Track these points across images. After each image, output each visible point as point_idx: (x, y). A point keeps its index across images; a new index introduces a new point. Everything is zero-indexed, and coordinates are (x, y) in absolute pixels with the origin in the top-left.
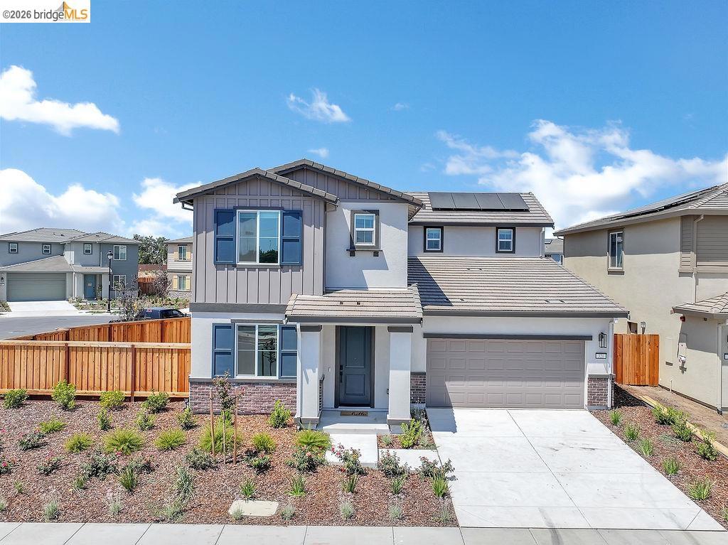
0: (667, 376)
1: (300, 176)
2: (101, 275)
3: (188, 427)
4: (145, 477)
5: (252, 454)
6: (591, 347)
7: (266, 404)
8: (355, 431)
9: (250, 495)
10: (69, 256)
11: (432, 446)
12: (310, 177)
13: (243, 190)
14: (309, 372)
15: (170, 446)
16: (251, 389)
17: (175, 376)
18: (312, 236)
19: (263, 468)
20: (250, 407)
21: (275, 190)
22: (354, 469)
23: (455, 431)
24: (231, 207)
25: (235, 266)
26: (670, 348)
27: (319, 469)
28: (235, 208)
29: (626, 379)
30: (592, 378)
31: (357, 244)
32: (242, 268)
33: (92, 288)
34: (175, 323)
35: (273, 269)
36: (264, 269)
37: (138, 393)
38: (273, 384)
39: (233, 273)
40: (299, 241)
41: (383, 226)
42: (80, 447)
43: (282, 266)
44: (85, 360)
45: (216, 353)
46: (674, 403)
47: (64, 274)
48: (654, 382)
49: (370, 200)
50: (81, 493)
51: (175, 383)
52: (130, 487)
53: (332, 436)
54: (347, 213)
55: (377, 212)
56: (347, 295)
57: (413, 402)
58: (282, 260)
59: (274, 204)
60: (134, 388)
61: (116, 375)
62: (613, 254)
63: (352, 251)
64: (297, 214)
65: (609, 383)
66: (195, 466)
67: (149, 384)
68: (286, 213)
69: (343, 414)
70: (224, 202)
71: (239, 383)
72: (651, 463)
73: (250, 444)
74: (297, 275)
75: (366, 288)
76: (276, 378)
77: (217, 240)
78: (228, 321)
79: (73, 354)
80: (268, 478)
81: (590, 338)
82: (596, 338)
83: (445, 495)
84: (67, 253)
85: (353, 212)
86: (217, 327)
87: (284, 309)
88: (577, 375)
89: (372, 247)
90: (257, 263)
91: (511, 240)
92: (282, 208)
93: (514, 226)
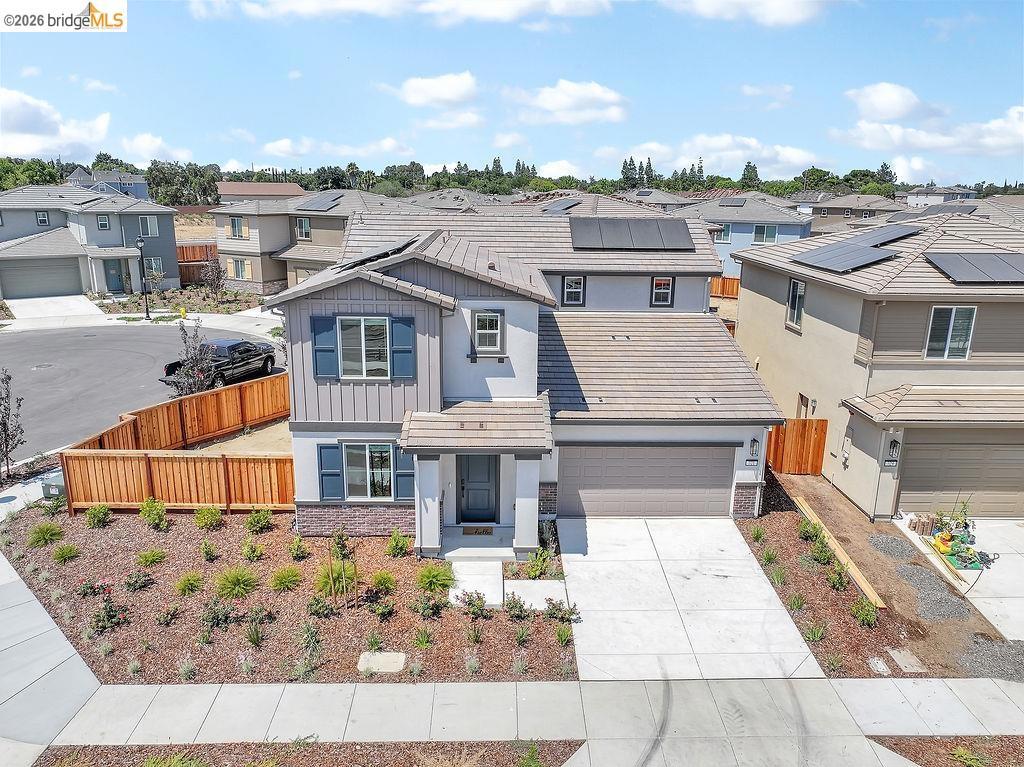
0: (829, 467)
1: (409, 271)
2: (126, 260)
3: (301, 557)
4: (269, 628)
5: (373, 597)
6: (741, 454)
7: (382, 527)
8: (480, 559)
9: (377, 646)
10: (78, 232)
11: (560, 575)
12: (422, 273)
13: (342, 293)
14: (429, 501)
15: (286, 585)
16: (364, 511)
17: (275, 487)
18: (427, 346)
19: (387, 616)
20: (364, 529)
21: (381, 294)
22: (478, 611)
23: (585, 554)
24: (329, 313)
25: (338, 380)
26: (836, 438)
27: (443, 612)
28: (335, 315)
29: (785, 468)
30: (739, 486)
31: (479, 349)
32: (347, 383)
33: (117, 279)
34: (255, 386)
35: (382, 383)
36: (372, 383)
37: (234, 506)
38: (388, 506)
39: (336, 388)
40: (412, 352)
41: (509, 327)
42: (190, 588)
43: (392, 381)
44: (170, 471)
45: (322, 476)
46: (830, 505)
47: (75, 258)
48: (816, 471)
49: (494, 297)
50: (208, 649)
51: (275, 495)
52: (257, 642)
53: (456, 565)
54: (466, 313)
55: (502, 312)
56: (467, 410)
57: (541, 512)
58: (393, 374)
59: (381, 309)
60: (229, 501)
61: (208, 487)
62: (793, 307)
63: (473, 356)
64: (409, 321)
65: (758, 491)
66: (316, 613)
67: (246, 496)
68: (395, 320)
69: (466, 532)
70: (324, 308)
71: (351, 505)
72: (779, 594)
73: (370, 581)
74: (411, 390)
75: (488, 398)
76: (391, 499)
77: (316, 351)
78: (334, 441)
79: (155, 465)
80: (393, 625)
81: (741, 444)
82: (747, 445)
83: (568, 642)
84: (73, 227)
85: (473, 312)
86: (321, 448)
87: (397, 428)
88: (724, 481)
89: (496, 353)
90: (364, 377)
91: (670, 291)
92: (390, 315)
93: (674, 275)
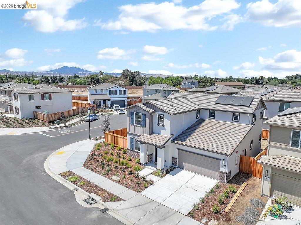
3: (123, 159)
4: (107, 167)
5: (126, 168)
8: (150, 169)
9: (118, 176)
11: (162, 177)
12: (150, 105)
13: (135, 108)
15: (116, 162)
16: (137, 153)
18: (148, 120)
19: (123, 171)
21: (141, 109)
22: (137, 176)
23: (173, 176)
27: (132, 174)
28: (134, 112)
32: (135, 126)
35: (140, 127)
36: (139, 127)
39: (134, 126)
40: (145, 121)
41: (165, 119)
42: (104, 158)
43: (142, 127)
44: (117, 139)
45: (131, 144)
49: (162, 112)
52: (103, 168)
54: (157, 114)
55: (163, 115)
57: (173, 165)
58: (142, 125)
61: (121, 143)
63: (158, 124)
64: (145, 115)
65: (226, 175)
68: (143, 114)
69: (155, 164)
71: (135, 151)
74: (145, 129)
75: (160, 134)
77: (131, 119)
78: (133, 137)
79: (115, 138)
81: (221, 160)
83: (146, 188)
86: (131, 138)
87: (139, 136)
88: (217, 169)
89: (162, 124)
90: (138, 125)
91: (238, 117)
92: (142, 113)
93: (240, 113)
